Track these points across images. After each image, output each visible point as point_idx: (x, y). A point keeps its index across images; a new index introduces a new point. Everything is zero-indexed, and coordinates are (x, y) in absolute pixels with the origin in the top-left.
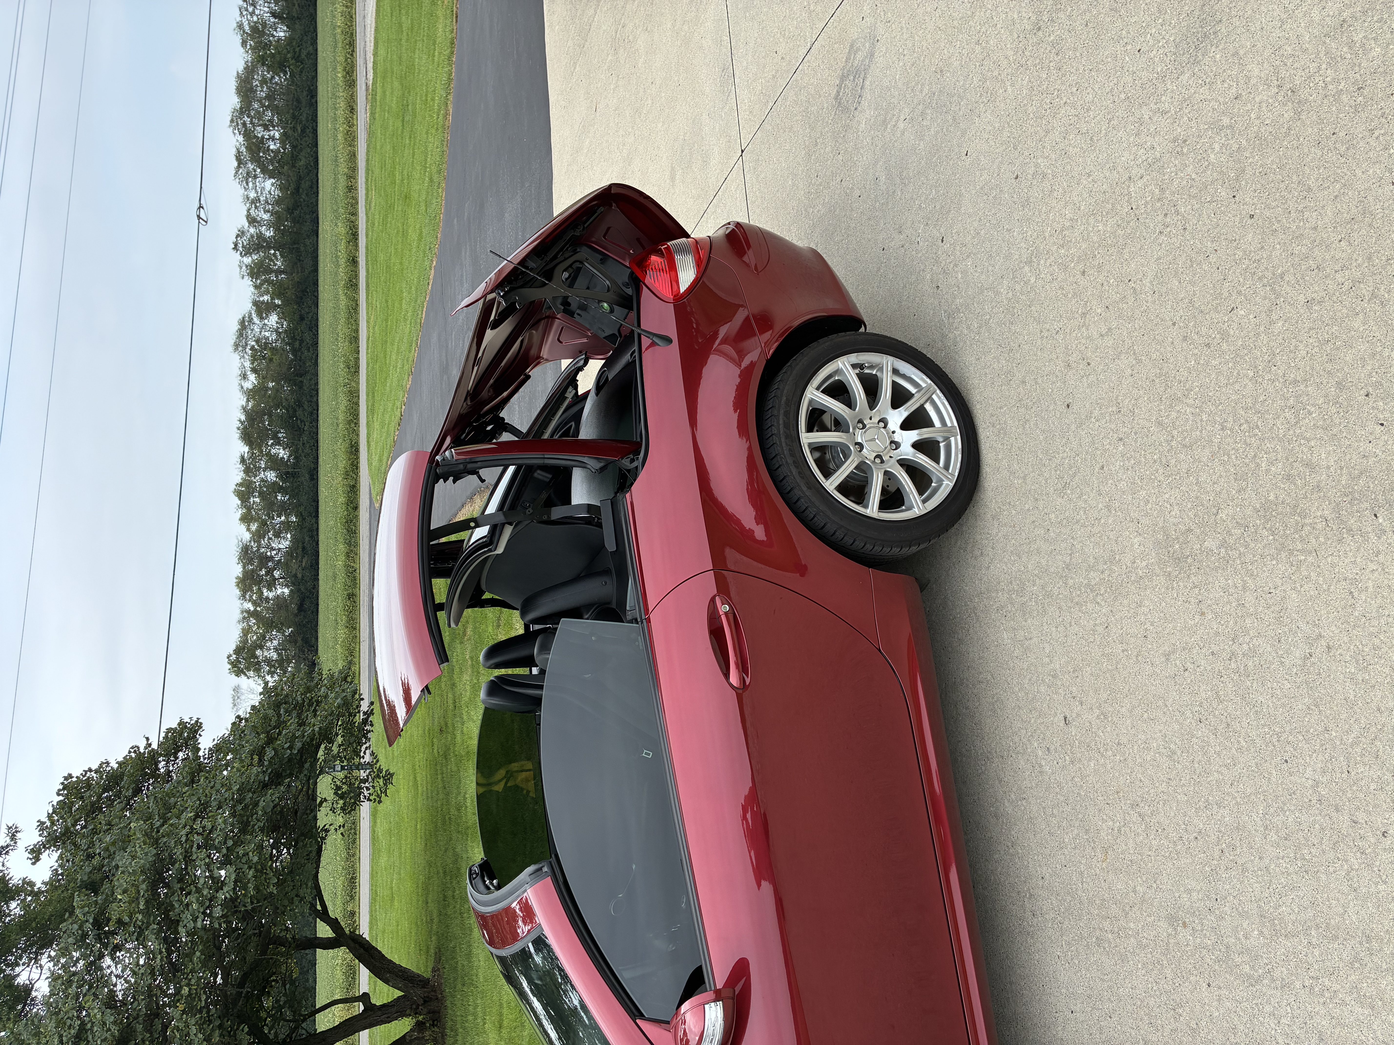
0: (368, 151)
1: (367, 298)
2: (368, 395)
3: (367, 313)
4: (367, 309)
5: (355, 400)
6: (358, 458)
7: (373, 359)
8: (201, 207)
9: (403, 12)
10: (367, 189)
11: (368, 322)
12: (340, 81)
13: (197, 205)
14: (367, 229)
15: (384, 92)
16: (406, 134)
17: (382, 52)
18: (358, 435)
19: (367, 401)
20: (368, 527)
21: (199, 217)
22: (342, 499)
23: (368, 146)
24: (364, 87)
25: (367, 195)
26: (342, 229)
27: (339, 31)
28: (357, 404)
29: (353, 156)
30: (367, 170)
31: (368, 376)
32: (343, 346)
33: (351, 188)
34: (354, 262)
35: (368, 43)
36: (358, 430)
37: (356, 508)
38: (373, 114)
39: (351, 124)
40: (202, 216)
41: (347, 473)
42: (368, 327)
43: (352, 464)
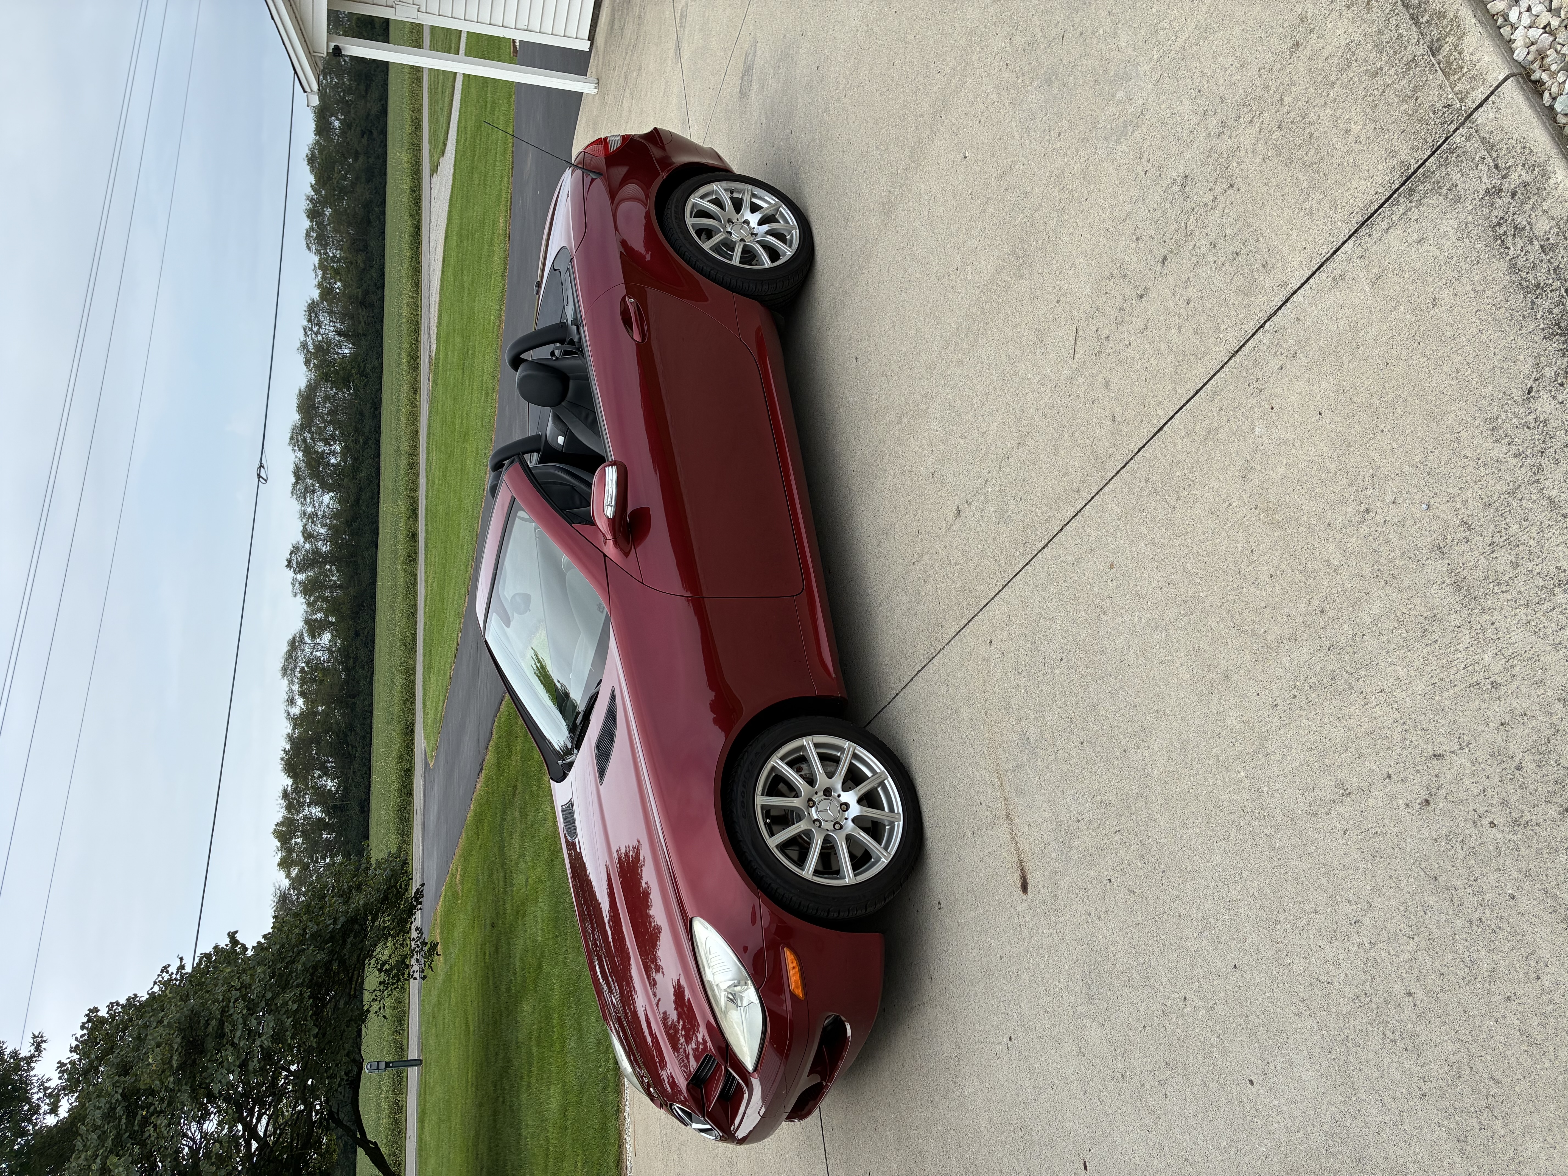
0: (430, 417)
1: (426, 557)
2: (424, 656)
3: (426, 572)
4: (426, 568)
5: (411, 678)
6: (413, 739)
7: (431, 616)
8: (261, 466)
9: (465, 272)
10: (428, 453)
11: (426, 581)
12: (404, 366)
13: (257, 464)
14: (427, 490)
15: (446, 355)
16: (466, 379)
17: (445, 319)
18: (413, 714)
19: (424, 662)
20: (422, 796)
21: (259, 476)
22: (395, 786)
23: (430, 413)
24: (427, 360)
25: (428, 458)
26: (402, 506)
27: (404, 320)
28: (414, 681)
29: (415, 434)
30: (429, 434)
31: (425, 635)
32: (401, 623)
33: (413, 466)
34: (414, 536)
35: (432, 319)
36: (414, 709)
37: (410, 794)
38: (435, 382)
39: (414, 406)
40: (263, 474)
41: (401, 757)
42: (426, 587)
43: (407, 746)
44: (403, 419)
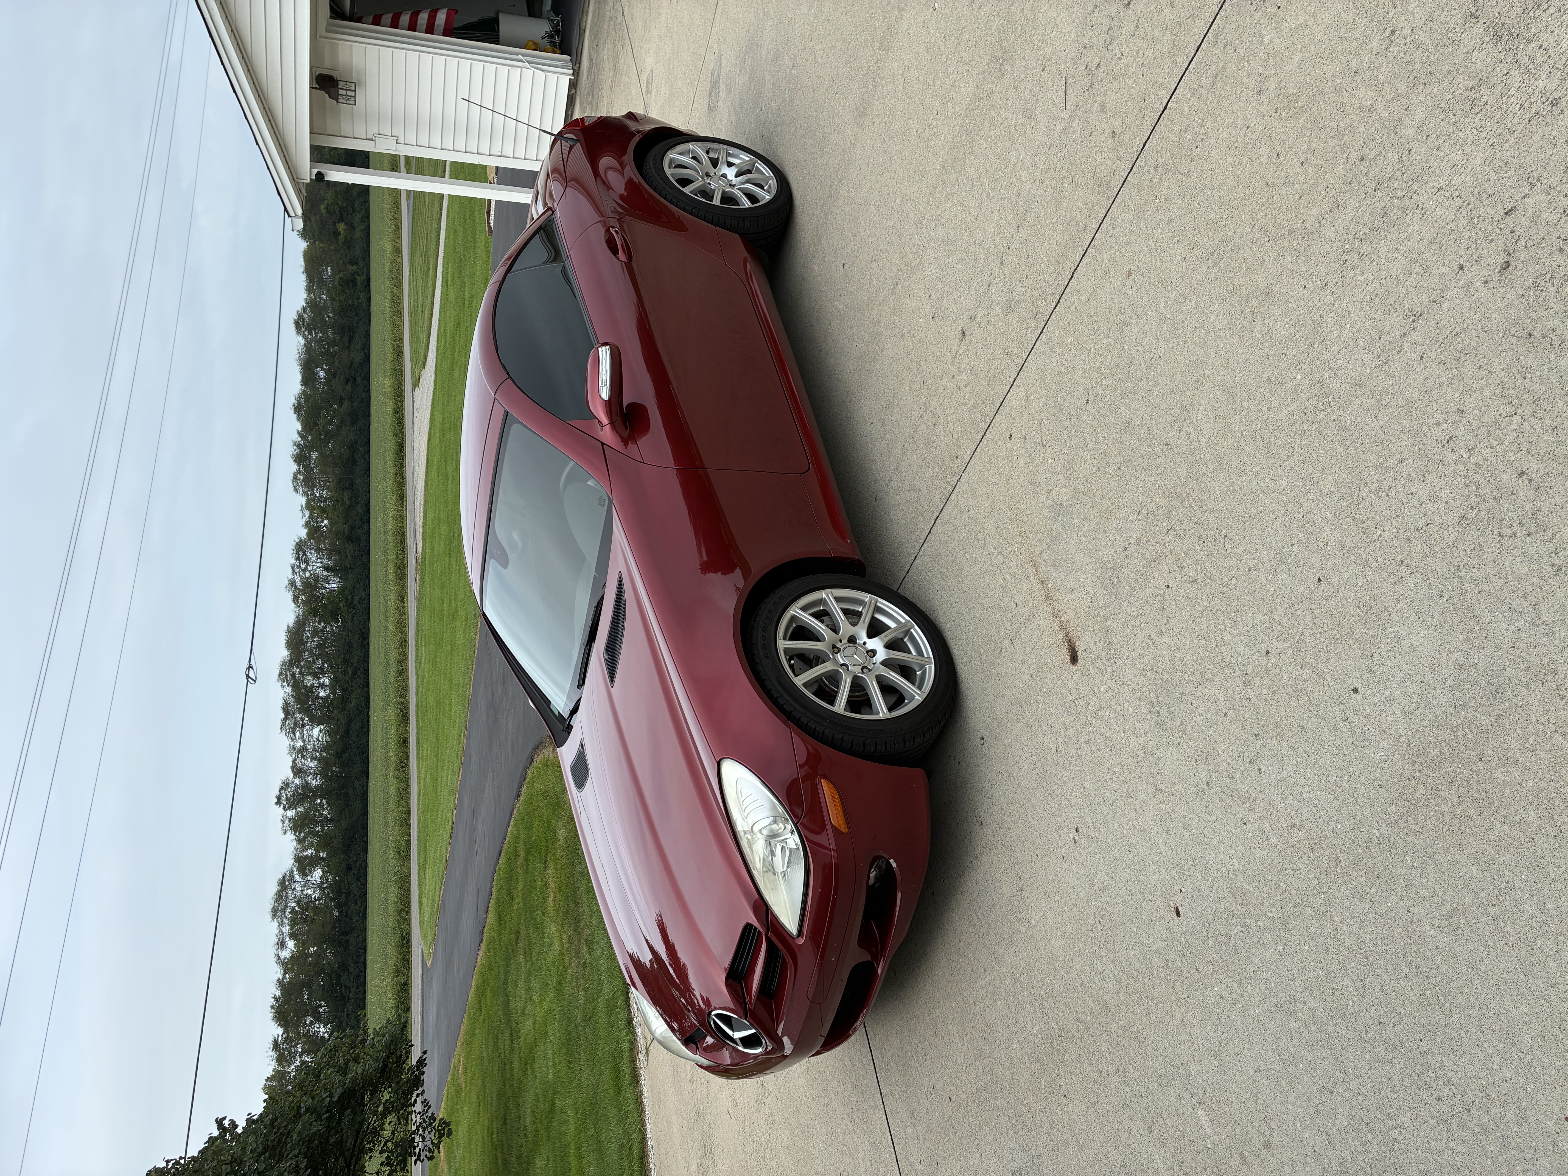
0: (418, 615)
1: (418, 754)
2: (419, 853)
3: (418, 769)
4: (418, 764)
5: (406, 887)
6: (409, 952)
7: (424, 811)
8: (250, 667)
9: (449, 462)
10: (417, 650)
11: (419, 777)
12: (391, 577)
13: (246, 665)
14: (417, 687)
15: (433, 549)
16: (453, 562)
17: (430, 516)
18: (409, 925)
19: (418, 860)
20: (420, 1001)
21: (248, 676)
22: (392, 1003)
23: (418, 610)
24: (414, 562)
25: (417, 656)
26: (392, 713)
27: (390, 533)
28: (409, 890)
29: (404, 642)
30: (417, 631)
31: (419, 832)
32: (393, 832)
33: (402, 672)
34: (405, 742)
35: (417, 522)
36: (410, 919)
37: (408, 1009)
38: (422, 580)
39: (402, 613)
40: (252, 675)
41: (397, 972)
42: (419, 783)
43: (404, 959)
44: (391, 627)
